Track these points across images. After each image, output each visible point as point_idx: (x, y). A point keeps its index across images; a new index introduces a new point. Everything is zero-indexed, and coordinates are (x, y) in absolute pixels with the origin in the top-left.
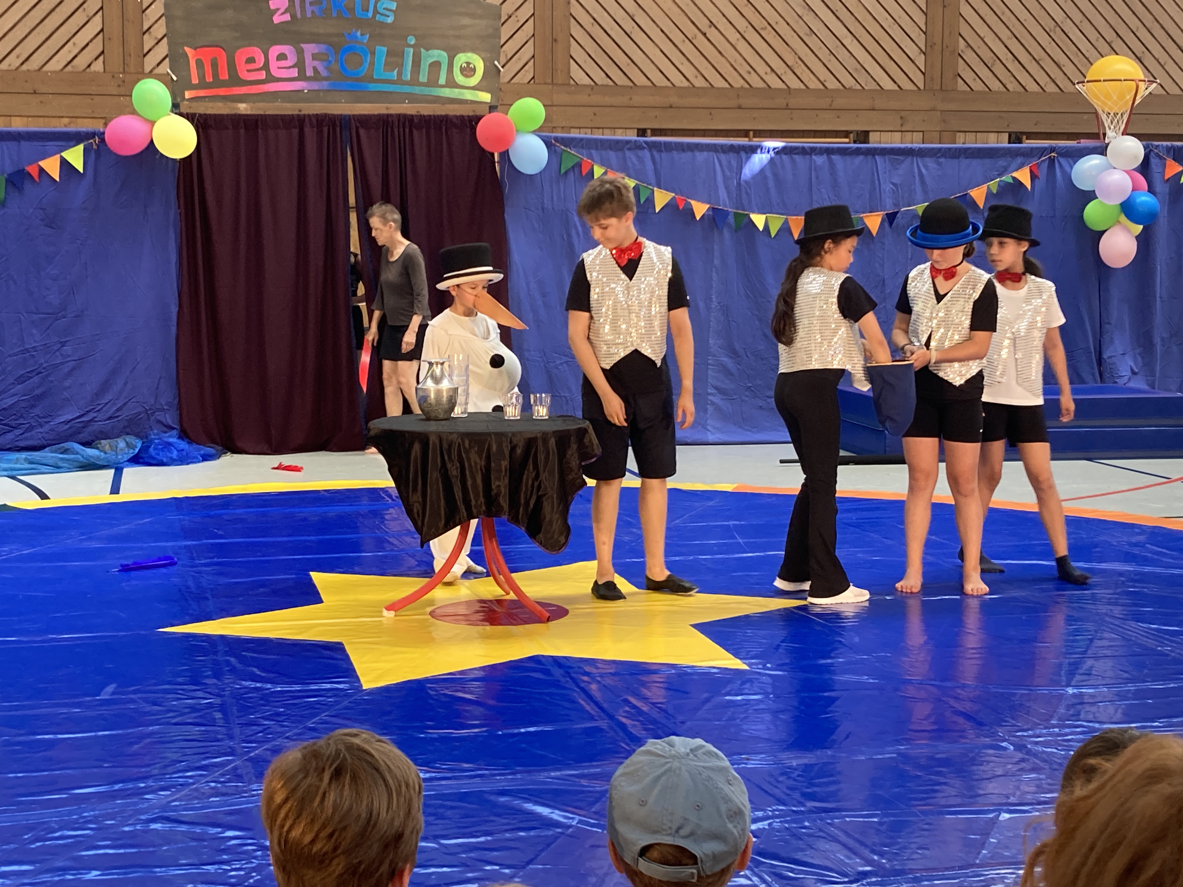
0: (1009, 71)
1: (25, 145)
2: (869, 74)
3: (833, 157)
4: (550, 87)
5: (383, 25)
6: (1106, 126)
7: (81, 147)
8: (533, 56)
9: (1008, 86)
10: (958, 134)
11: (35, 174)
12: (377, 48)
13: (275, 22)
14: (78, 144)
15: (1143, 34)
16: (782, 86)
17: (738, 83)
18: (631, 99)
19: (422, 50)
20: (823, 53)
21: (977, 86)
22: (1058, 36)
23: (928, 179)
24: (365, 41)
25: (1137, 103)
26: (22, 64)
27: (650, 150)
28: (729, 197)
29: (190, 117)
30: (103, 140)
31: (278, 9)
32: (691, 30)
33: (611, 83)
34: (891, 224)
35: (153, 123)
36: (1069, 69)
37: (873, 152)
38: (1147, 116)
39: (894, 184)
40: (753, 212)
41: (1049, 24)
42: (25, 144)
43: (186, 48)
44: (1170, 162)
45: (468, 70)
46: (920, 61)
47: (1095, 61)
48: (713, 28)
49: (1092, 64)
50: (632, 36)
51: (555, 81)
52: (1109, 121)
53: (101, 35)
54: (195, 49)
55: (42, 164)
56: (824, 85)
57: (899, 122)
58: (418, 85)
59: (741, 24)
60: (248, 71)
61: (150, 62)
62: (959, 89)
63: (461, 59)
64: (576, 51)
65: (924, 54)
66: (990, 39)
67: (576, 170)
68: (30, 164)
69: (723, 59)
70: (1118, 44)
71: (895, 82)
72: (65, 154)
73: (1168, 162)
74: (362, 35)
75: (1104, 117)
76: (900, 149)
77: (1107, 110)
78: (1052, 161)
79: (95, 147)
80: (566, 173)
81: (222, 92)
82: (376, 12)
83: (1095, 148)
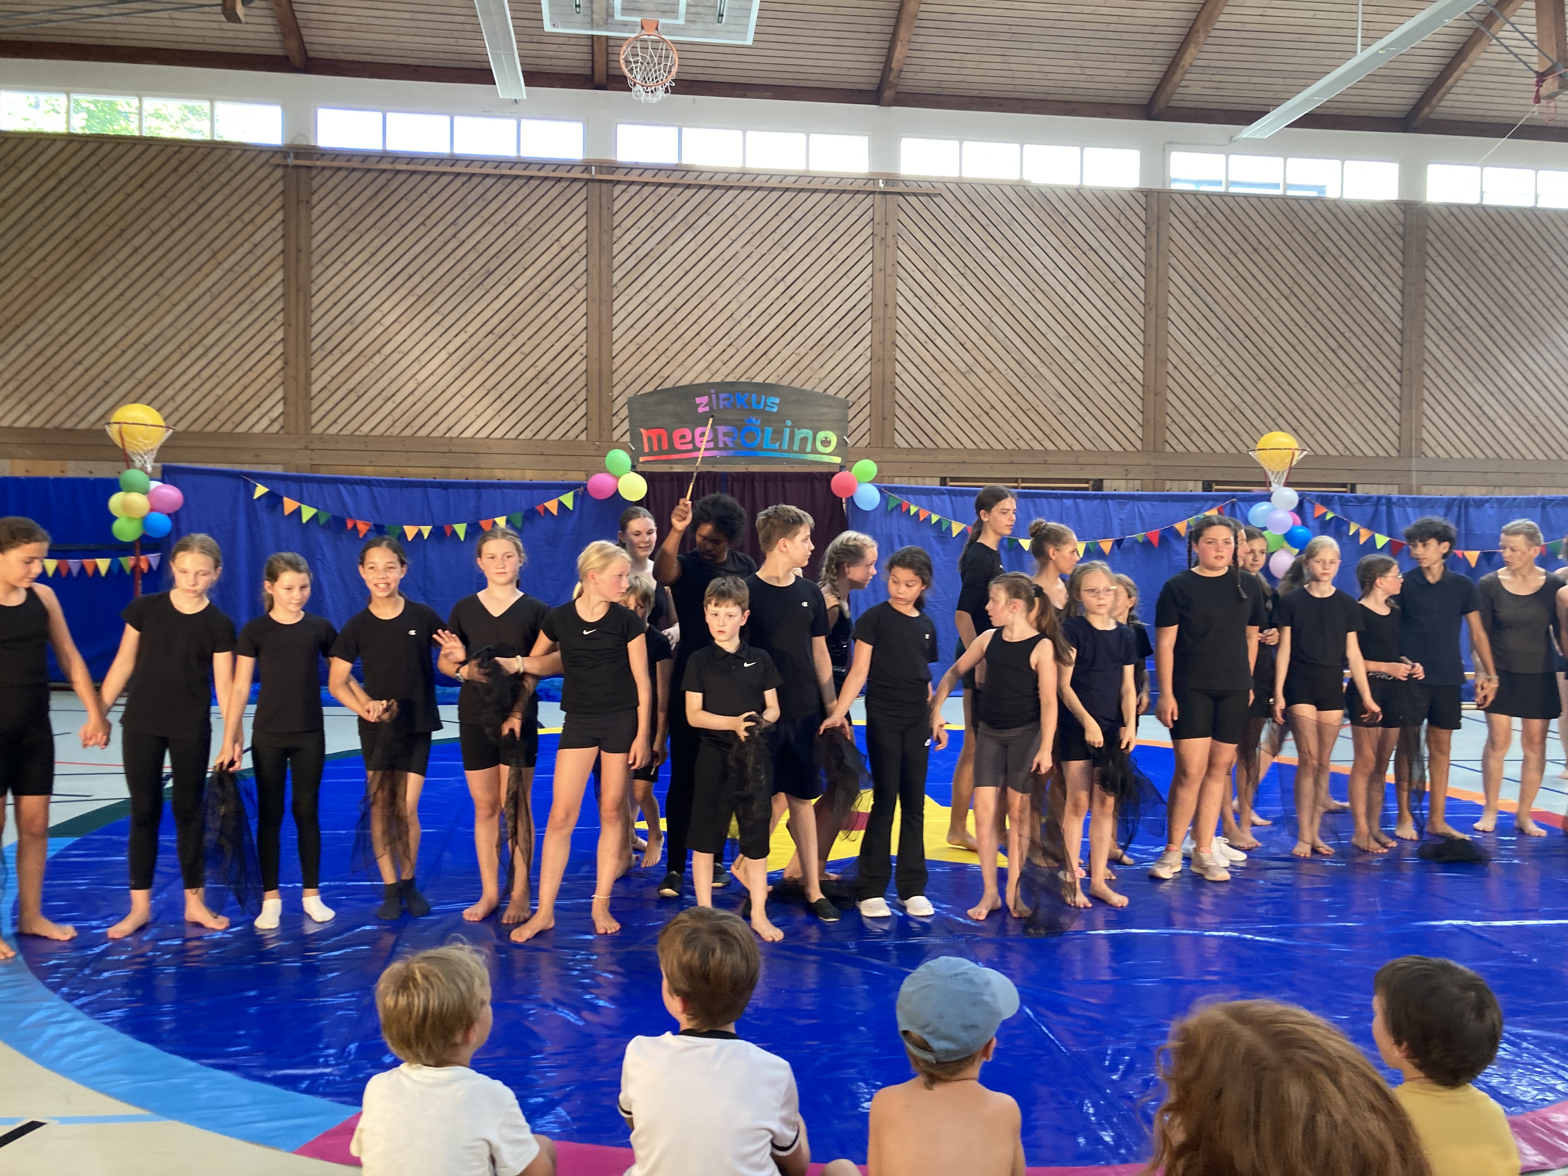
0: (1202, 439)
1: (536, 492)
2: (1103, 440)
3: (1078, 501)
4: (881, 450)
6: (1272, 480)
7: (571, 494)
8: (870, 429)
9: (1202, 449)
11: (542, 511)
14: (569, 491)
15: (1298, 413)
16: (1042, 448)
17: (1010, 446)
18: (936, 457)
20: (1070, 426)
21: (1180, 449)
22: (1237, 414)
23: (1144, 515)
25: (1293, 465)
26: (534, 435)
27: (949, 495)
29: (642, 474)
30: (586, 489)
32: (977, 411)
33: (922, 447)
34: (1119, 546)
35: (618, 478)
36: (1245, 437)
37: (1107, 498)
39: (1121, 520)
41: (1230, 406)
44: (1318, 505)
45: (826, 443)
46: (1139, 431)
47: (1266, 435)
49: (1263, 437)
50: (937, 415)
51: (884, 446)
52: (1274, 476)
53: (585, 417)
55: (547, 504)
56: (1071, 448)
57: (1124, 473)
59: (1012, 406)
61: (616, 435)
62: (1167, 451)
63: (822, 435)
64: (898, 425)
65: (1142, 427)
66: (1188, 416)
67: (899, 508)
68: (538, 504)
69: (1000, 430)
70: (1281, 423)
71: (1121, 446)
72: (561, 498)
73: (1316, 506)
75: (1269, 474)
76: (1125, 494)
77: (1271, 468)
78: (1233, 505)
79: (580, 493)
80: (892, 510)
81: (663, 457)
82: (766, 405)
83: (1265, 494)
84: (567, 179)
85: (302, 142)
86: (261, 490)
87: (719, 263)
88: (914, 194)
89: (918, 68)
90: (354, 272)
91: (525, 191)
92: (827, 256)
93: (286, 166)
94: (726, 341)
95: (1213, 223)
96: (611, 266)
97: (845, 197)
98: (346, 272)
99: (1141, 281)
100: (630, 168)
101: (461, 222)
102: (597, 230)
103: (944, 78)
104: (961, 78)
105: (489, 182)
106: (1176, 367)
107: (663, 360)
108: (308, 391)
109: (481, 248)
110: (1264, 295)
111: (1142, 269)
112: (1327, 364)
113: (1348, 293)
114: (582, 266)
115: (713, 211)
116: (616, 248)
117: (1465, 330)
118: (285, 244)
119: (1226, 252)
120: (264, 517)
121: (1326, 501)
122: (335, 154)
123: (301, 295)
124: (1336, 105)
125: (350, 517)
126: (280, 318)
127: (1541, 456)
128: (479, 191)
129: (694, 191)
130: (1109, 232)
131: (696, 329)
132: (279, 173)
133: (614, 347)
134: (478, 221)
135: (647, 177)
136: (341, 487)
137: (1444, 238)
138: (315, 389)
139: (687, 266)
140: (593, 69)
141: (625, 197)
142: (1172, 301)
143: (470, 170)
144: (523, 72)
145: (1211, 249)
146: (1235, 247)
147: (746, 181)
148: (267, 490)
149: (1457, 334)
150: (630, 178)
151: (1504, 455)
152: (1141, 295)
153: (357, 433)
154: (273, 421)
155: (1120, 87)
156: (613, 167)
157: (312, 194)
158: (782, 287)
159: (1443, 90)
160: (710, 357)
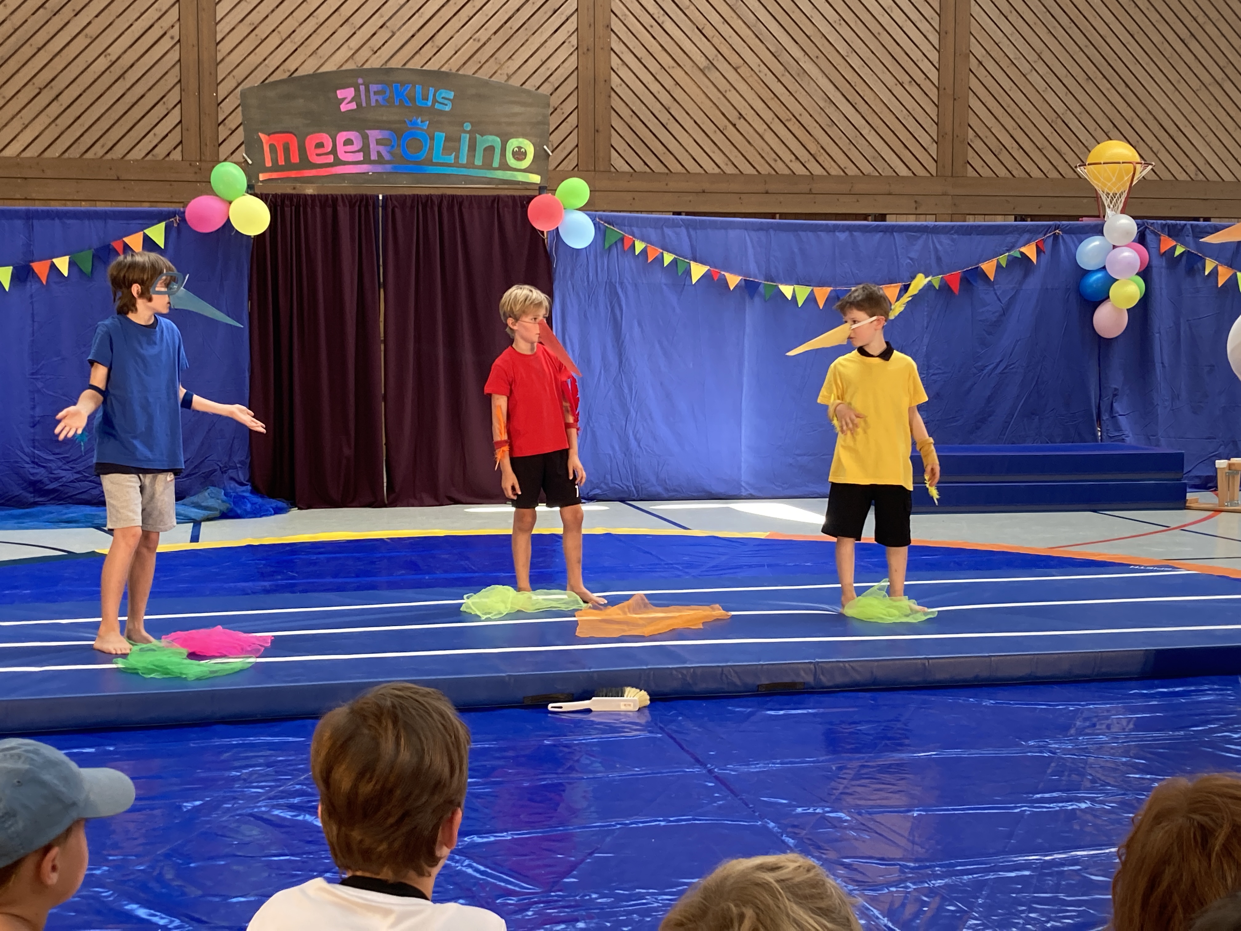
0: (1015, 159)
2: (886, 162)
3: (855, 233)
4: (593, 173)
5: (441, 113)
6: (1106, 205)
7: (162, 225)
8: (577, 146)
9: (1014, 173)
10: (968, 216)
11: (119, 248)
12: (436, 133)
13: (342, 110)
14: (159, 222)
15: (1138, 125)
16: (806, 173)
17: (764, 169)
18: (667, 185)
19: (478, 136)
21: (985, 172)
22: (1060, 125)
23: (942, 254)
24: (425, 128)
25: (1134, 183)
26: (107, 153)
27: (687, 229)
28: (759, 270)
29: (263, 197)
30: (183, 220)
31: (344, 99)
32: (722, 122)
33: (648, 170)
35: (229, 203)
36: (1070, 156)
37: (892, 229)
38: (1142, 200)
39: (911, 259)
40: (782, 283)
41: (1051, 116)
42: (111, 223)
43: (260, 134)
44: (1164, 238)
45: (520, 154)
46: (933, 149)
47: (1093, 147)
48: (742, 119)
49: (1090, 151)
50: (668, 127)
51: (597, 169)
52: (1109, 200)
53: (180, 126)
54: (269, 135)
55: (127, 240)
56: (844, 171)
57: (914, 205)
58: (473, 168)
59: (768, 115)
60: (318, 155)
61: (224, 150)
62: (968, 175)
63: (513, 144)
64: (616, 141)
65: (936, 143)
66: (997, 130)
67: (619, 245)
68: (115, 240)
69: (752, 148)
70: (1114, 132)
71: (910, 169)
72: (147, 231)
73: (1162, 238)
74: (422, 122)
75: (1104, 197)
76: (916, 226)
77: (1106, 190)
78: (1056, 237)
79: (175, 225)
80: (610, 248)
81: (293, 174)
82: (435, 101)
83: (1096, 226)
94: (377, 21)
106: (981, 63)
107: (288, 47)
112: (1175, 60)
121: (1175, 233)
133: (219, 28)
160: (354, 43)
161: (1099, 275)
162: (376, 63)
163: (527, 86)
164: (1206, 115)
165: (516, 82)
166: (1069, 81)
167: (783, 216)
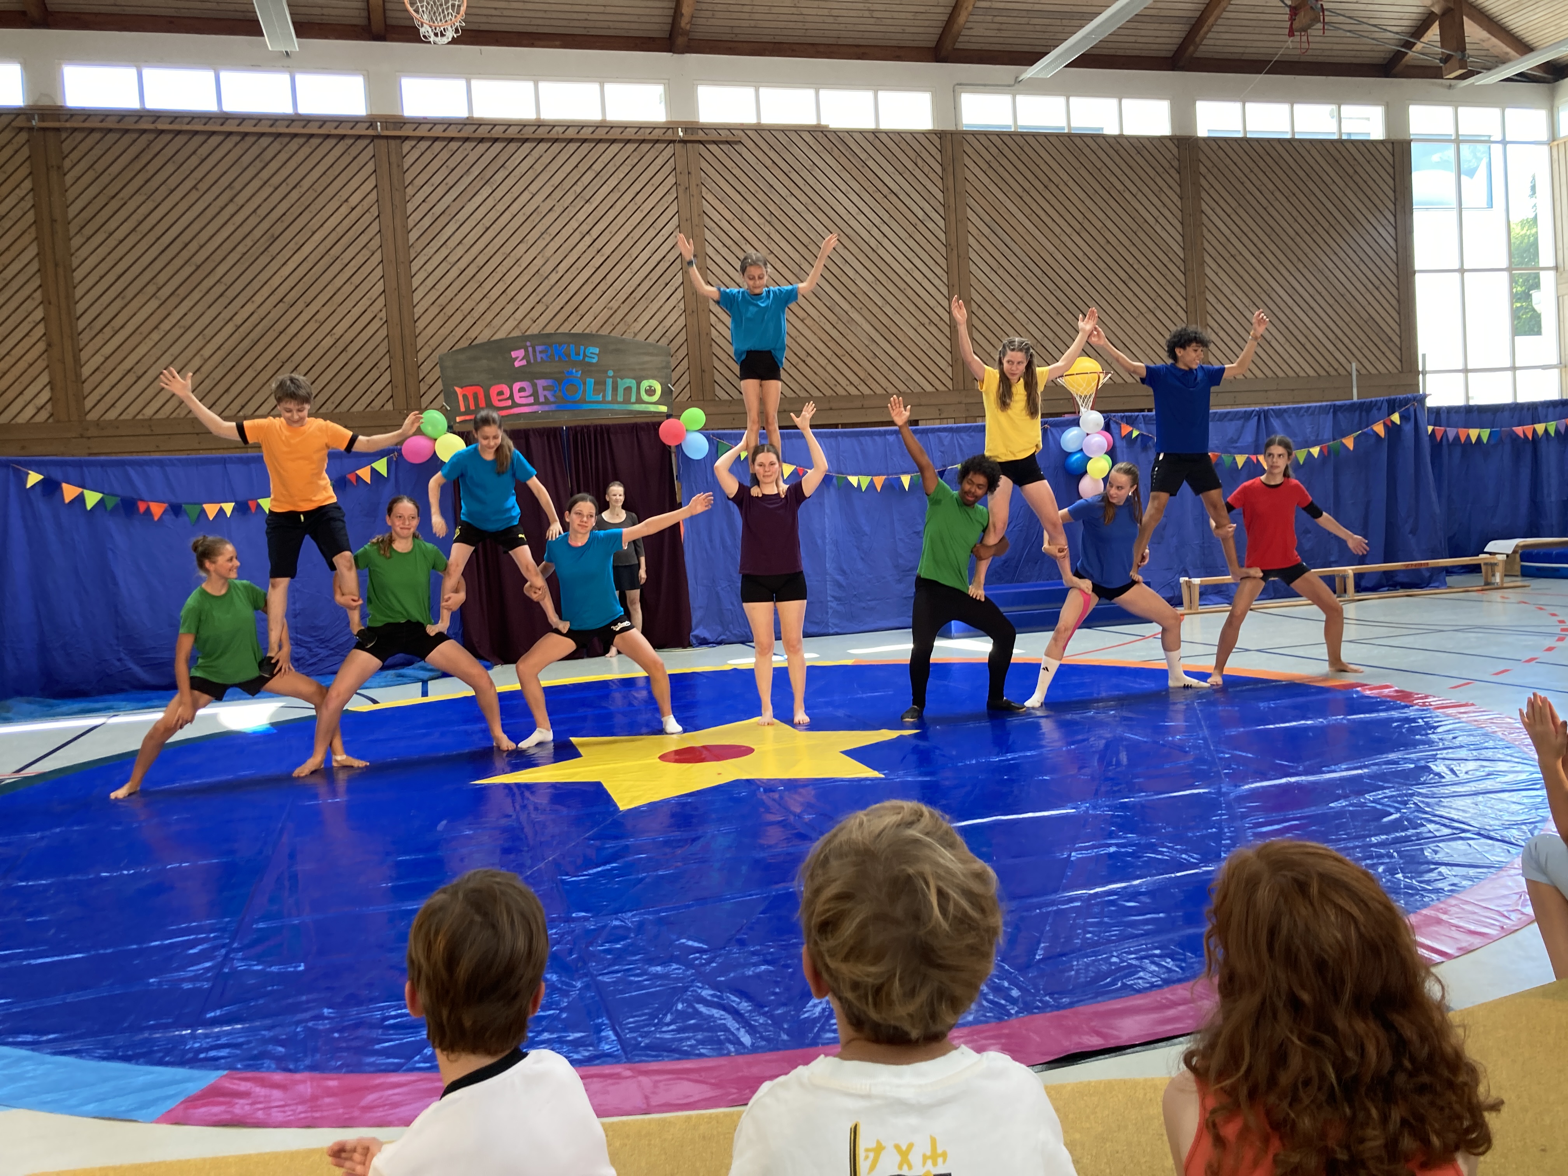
2: (916, 382)
4: (703, 402)
6: (1080, 405)
7: (385, 460)
8: (690, 381)
11: (353, 480)
14: (383, 458)
16: (857, 393)
17: (828, 392)
20: (884, 370)
23: (964, 447)
25: (1099, 388)
26: (336, 408)
29: (460, 434)
30: (400, 454)
35: (435, 440)
37: (925, 432)
38: (1105, 399)
39: (942, 452)
40: (849, 476)
44: (1124, 425)
46: (949, 371)
48: (810, 357)
51: (708, 399)
52: (1082, 401)
53: (390, 384)
55: (358, 472)
56: (886, 392)
57: (938, 413)
59: (828, 353)
61: (425, 401)
64: (717, 377)
65: (951, 366)
68: (350, 473)
69: (818, 377)
71: (933, 387)
72: (374, 465)
73: (1122, 426)
75: (1078, 399)
77: (1079, 394)
79: (395, 459)
83: (1074, 420)
84: (351, 136)
85: (45, 102)
86: (34, 478)
87: (520, 218)
88: (715, 142)
89: (709, 14)
90: (121, 242)
91: (306, 150)
92: (632, 207)
93: (31, 129)
94: (534, 298)
95: (1005, 162)
96: (405, 226)
97: (645, 147)
98: (112, 242)
99: (942, 223)
100: (419, 123)
101: (238, 185)
102: (387, 187)
103: (736, 23)
104: (753, 23)
105: (264, 141)
106: (979, 306)
107: (469, 321)
108: (78, 375)
109: (262, 212)
110: (1058, 231)
111: (941, 210)
112: (1119, 296)
113: (1134, 227)
114: (375, 227)
115: (510, 165)
116: (410, 207)
117: (1239, 258)
118: (36, 214)
119: (1019, 190)
120: (42, 506)
121: (1131, 422)
122: (86, 114)
123: (61, 271)
124: (1110, 45)
125: (142, 500)
126: (38, 295)
127: (1311, 373)
128: (255, 151)
129: (489, 144)
130: (907, 175)
131: (501, 287)
132: (23, 136)
133: (416, 310)
134: (257, 183)
135: (438, 132)
136: (129, 469)
137: (1215, 171)
138: (86, 371)
139: (487, 222)
140: (369, 19)
141: (416, 153)
142: (971, 241)
143: (242, 129)
144: (294, 23)
145: (1005, 188)
146: (1027, 185)
147: (542, 133)
148: (41, 477)
149: (1232, 261)
150: (419, 133)
151: (1281, 374)
152: (942, 237)
153: (140, 417)
154: (40, 409)
155: (908, 30)
156: (401, 122)
157: (64, 159)
158: (588, 240)
159: (1205, 29)
160: (519, 315)
161: (1078, 455)
162: (535, 330)
163: (649, 340)
164: (1144, 335)
165: (641, 337)
166: (1044, 316)
167: (844, 426)
